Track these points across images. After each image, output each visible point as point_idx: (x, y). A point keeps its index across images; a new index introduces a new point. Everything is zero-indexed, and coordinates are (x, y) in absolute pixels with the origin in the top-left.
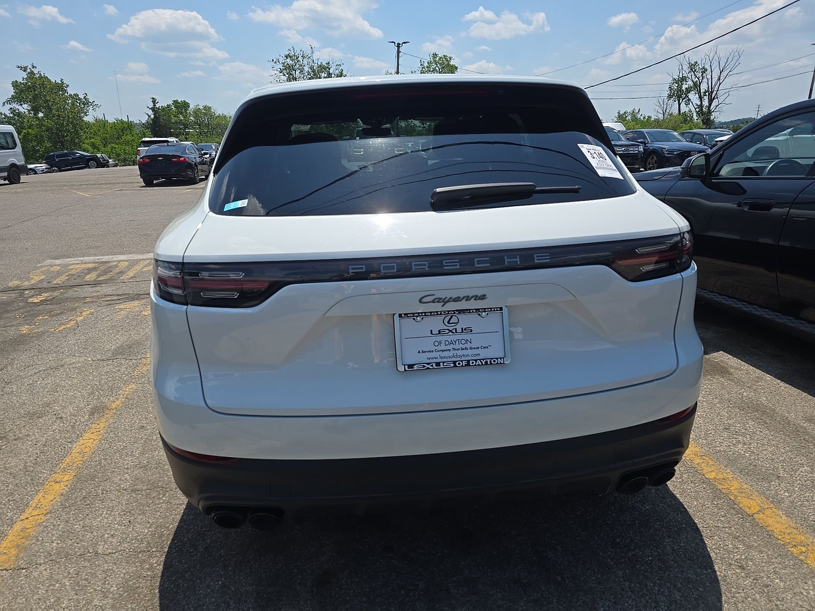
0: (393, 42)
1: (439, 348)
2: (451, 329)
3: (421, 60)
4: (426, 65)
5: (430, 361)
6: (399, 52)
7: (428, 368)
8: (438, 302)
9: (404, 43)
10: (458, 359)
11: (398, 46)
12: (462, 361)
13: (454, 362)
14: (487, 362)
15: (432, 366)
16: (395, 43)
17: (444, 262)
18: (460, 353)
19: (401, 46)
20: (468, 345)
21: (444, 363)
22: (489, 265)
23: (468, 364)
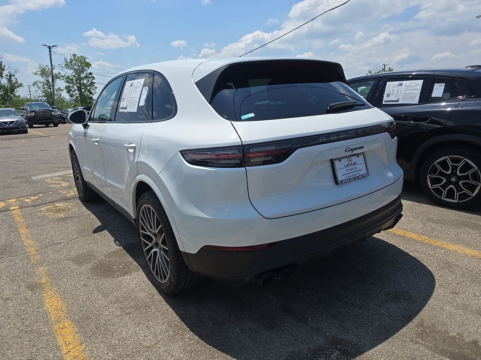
0: (45, 45)
1: (348, 172)
2: (350, 163)
3: (65, 58)
4: (68, 60)
5: (347, 178)
6: (50, 52)
7: (347, 182)
8: (351, 151)
9: (54, 46)
10: (354, 176)
11: (50, 47)
12: (356, 177)
13: (354, 178)
14: (363, 176)
15: (348, 180)
16: (47, 46)
17: (350, 133)
18: (354, 173)
19: (51, 48)
20: (356, 170)
21: (351, 178)
22: (362, 133)
23: (358, 178)
